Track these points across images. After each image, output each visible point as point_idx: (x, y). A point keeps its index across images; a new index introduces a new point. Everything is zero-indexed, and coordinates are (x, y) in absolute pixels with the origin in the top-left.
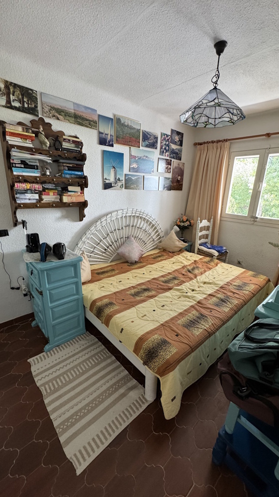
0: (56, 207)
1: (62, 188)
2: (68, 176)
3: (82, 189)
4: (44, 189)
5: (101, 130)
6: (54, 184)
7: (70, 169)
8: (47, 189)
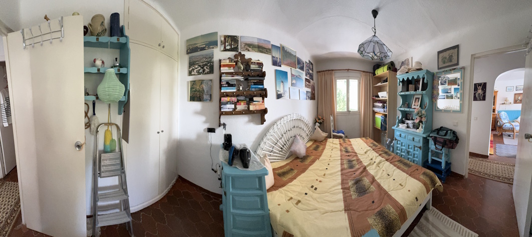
0: (245, 114)
1: (249, 99)
2: (253, 89)
3: (263, 99)
4: (238, 101)
5: (274, 55)
6: (244, 96)
7: (255, 84)
8: (240, 100)
